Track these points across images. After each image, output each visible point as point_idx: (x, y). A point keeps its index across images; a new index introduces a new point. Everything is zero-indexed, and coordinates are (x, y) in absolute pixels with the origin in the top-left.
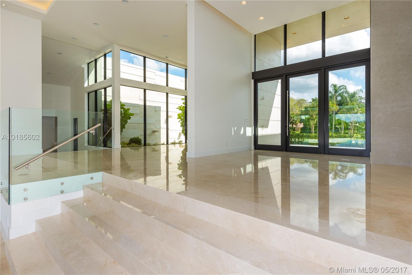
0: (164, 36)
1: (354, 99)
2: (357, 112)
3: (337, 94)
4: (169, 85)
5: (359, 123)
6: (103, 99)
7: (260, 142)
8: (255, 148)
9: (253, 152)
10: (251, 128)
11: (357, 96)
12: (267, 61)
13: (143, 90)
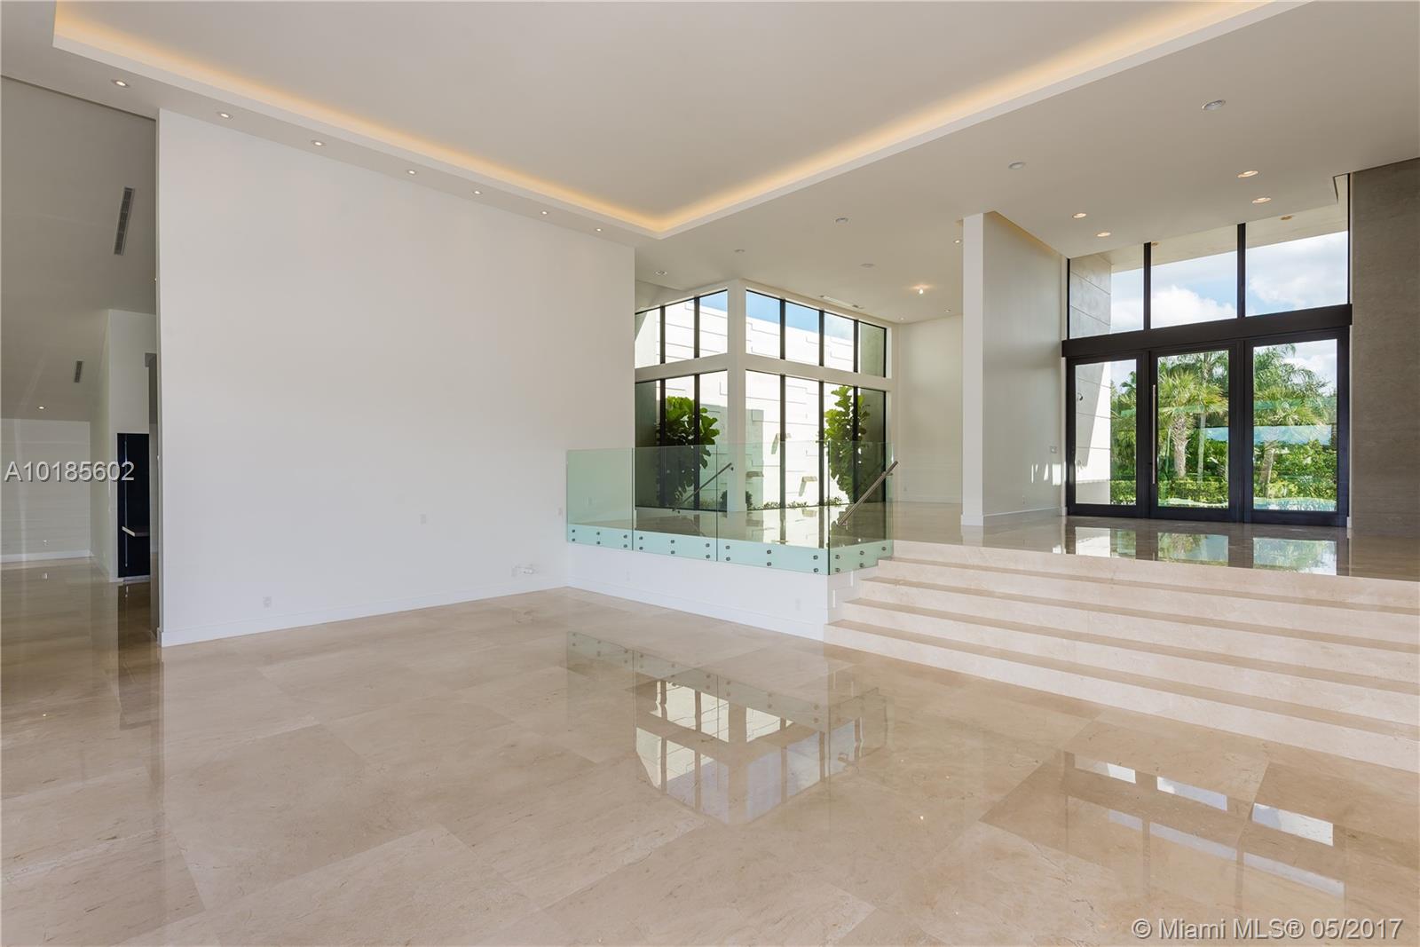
0: (865, 264)
1: (1269, 374)
2: (1285, 417)
3: (1212, 359)
4: (826, 364)
5: (1291, 447)
6: (658, 398)
7: (1080, 499)
8: (1069, 513)
9: (1064, 520)
10: (1060, 466)
11: (1276, 362)
12: (1085, 310)
13: (779, 377)
